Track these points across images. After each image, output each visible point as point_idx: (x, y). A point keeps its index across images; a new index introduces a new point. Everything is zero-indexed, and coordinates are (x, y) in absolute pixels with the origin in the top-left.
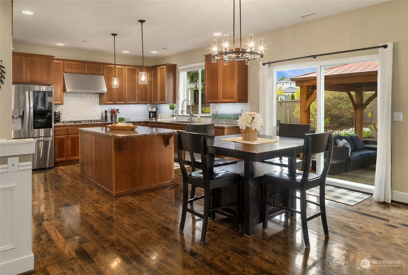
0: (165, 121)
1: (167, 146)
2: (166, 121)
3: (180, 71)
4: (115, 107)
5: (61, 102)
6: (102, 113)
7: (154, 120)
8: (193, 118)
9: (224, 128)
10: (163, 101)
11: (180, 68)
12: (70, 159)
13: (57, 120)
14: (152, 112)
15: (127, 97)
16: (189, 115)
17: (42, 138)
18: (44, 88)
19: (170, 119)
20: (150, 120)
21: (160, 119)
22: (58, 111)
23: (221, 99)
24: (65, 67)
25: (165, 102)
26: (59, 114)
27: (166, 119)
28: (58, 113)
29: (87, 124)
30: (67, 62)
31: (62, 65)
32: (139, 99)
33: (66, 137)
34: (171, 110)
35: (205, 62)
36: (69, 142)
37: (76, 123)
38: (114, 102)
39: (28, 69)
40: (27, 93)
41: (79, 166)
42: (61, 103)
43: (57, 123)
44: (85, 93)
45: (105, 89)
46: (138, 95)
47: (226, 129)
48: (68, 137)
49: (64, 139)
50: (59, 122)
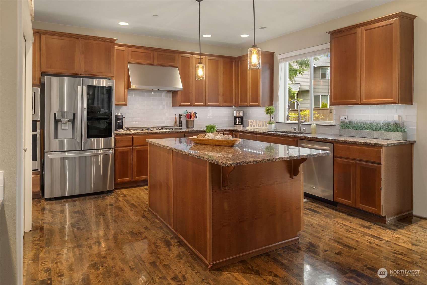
0: (257, 130)
1: (294, 177)
2: (259, 130)
3: (281, 61)
4: (191, 110)
5: (124, 102)
6: (176, 117)
7: (240, 128)
8: (303, 127)
9: (380, 145)
10: (256, 102)
11: (279, 57)
12: (136, 179)
13: (119, 126)
14: (239, 117)
15: (207, 98)
16: (297, 122)
17: (102, 150)
18: (104, 83)
19: (264, 127)
20: (235, 128)
21: (249, 127)
22: (121, 114)
23: (364, 99)
24: (130, 56)
25: (259, 104)
26: (122, 119)
27: (259, 127)
28: (120, 116)
29: (157, 132)
30: (132, 49)
31: (126, 53)
32: (222, 100)
33: (130, 149)
34: (268, 114)
35: (330, 43)
36: (134, 158)
37: (142, 130)
38: (191, 103)
39: (82, 56)
40: (79, 88)
41: (146, 189)
42: (124, 104)
43: (119, 130)
44: (155, 91)
45: (179, 85)
46: (222, 95)
47: (383, 148)
48: (133, 149)
49: (127, 152)
50: (121, 129)
